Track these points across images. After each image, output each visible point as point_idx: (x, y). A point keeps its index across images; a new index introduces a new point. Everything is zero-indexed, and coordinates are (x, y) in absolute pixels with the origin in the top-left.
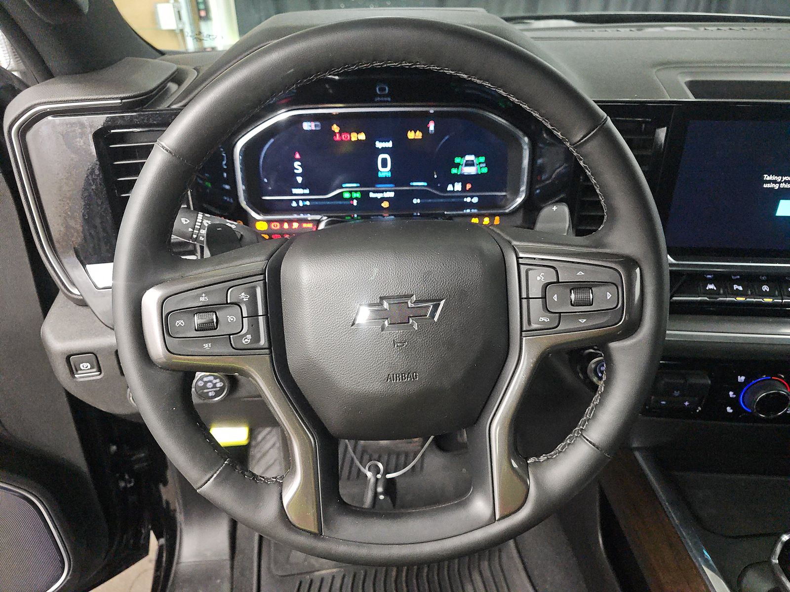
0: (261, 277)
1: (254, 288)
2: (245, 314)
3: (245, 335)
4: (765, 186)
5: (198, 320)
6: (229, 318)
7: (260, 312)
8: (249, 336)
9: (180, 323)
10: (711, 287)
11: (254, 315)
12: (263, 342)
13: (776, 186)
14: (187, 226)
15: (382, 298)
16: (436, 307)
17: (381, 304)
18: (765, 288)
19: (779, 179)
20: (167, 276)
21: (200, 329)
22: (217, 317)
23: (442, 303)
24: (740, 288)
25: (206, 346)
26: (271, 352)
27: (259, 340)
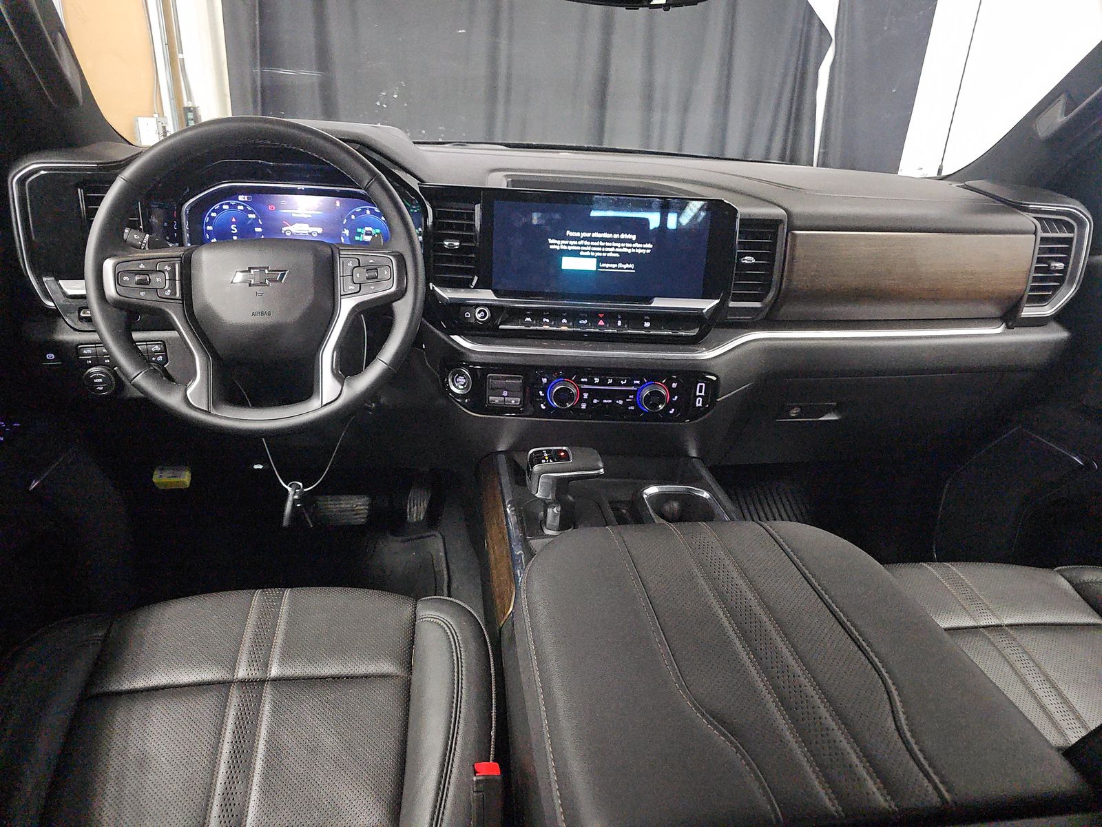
0: (180, 259)
1: (174, 264)
2: (167, 278)
3: (167, 290)
4: (551, 247)
5: (137, 278)
6: (157, 279)
7: (177, 278)
8: (169, 291)
9: (126, 278)
10: (528, 319)
11: (173, 279)
12: (178, 295)
13: (558, 248)
14: (138, 240)
15: (250, 268)
16: (283, 275)
17: (250, 272)
18: (564, 321)
19: (558, 242)
20: (120, 253)
21: (139, 283)
22: (150, 279)
23: (287, 272)
24: (548, 321)
25: (142, 294)
26: (183, 303)
27: (176, 294)
